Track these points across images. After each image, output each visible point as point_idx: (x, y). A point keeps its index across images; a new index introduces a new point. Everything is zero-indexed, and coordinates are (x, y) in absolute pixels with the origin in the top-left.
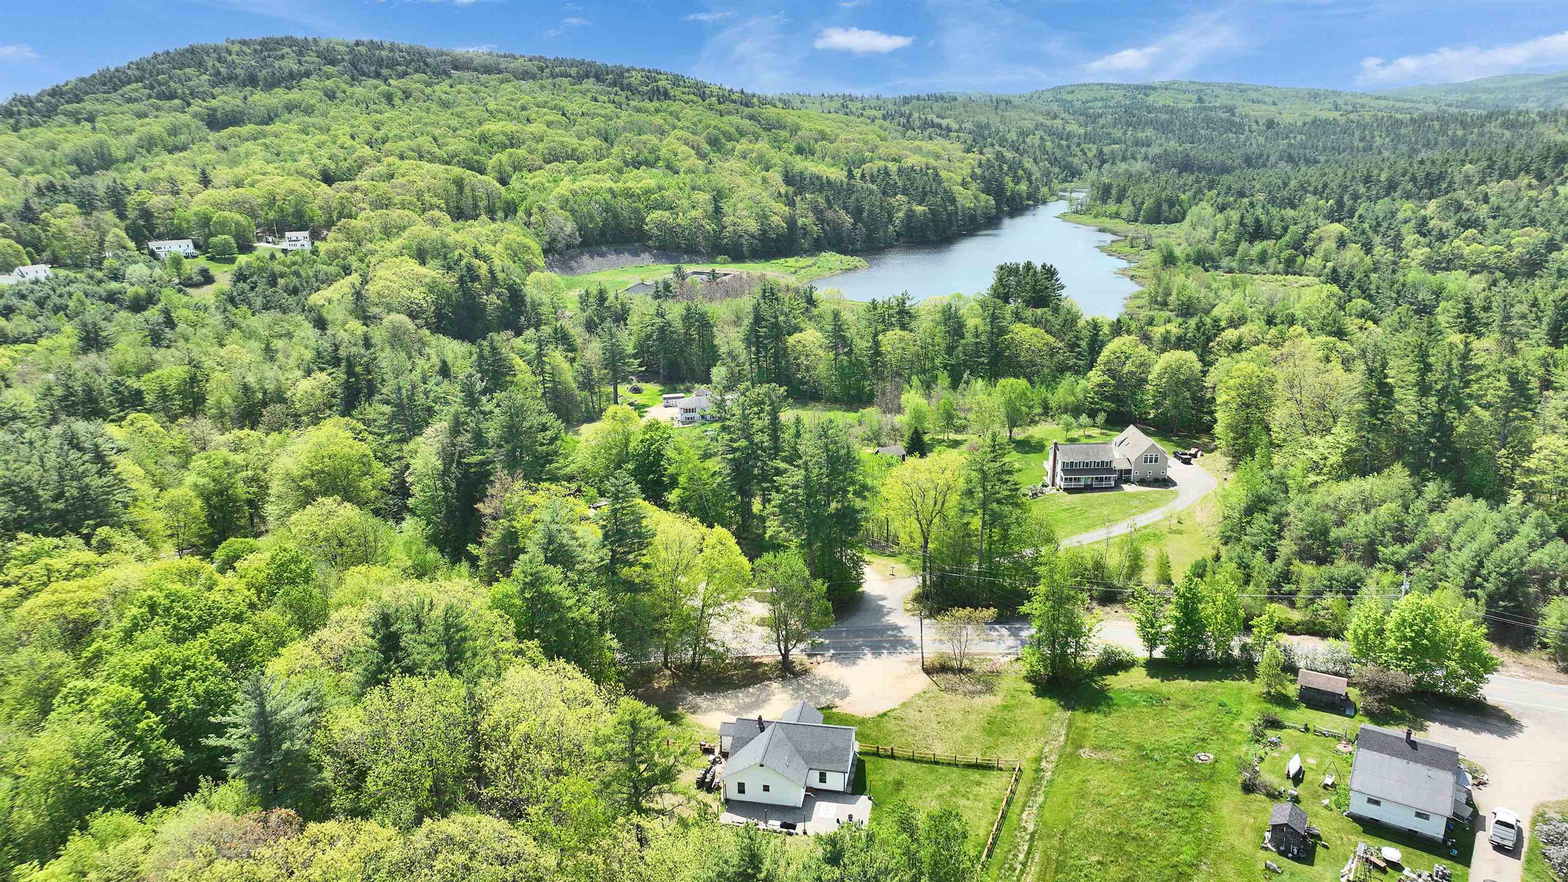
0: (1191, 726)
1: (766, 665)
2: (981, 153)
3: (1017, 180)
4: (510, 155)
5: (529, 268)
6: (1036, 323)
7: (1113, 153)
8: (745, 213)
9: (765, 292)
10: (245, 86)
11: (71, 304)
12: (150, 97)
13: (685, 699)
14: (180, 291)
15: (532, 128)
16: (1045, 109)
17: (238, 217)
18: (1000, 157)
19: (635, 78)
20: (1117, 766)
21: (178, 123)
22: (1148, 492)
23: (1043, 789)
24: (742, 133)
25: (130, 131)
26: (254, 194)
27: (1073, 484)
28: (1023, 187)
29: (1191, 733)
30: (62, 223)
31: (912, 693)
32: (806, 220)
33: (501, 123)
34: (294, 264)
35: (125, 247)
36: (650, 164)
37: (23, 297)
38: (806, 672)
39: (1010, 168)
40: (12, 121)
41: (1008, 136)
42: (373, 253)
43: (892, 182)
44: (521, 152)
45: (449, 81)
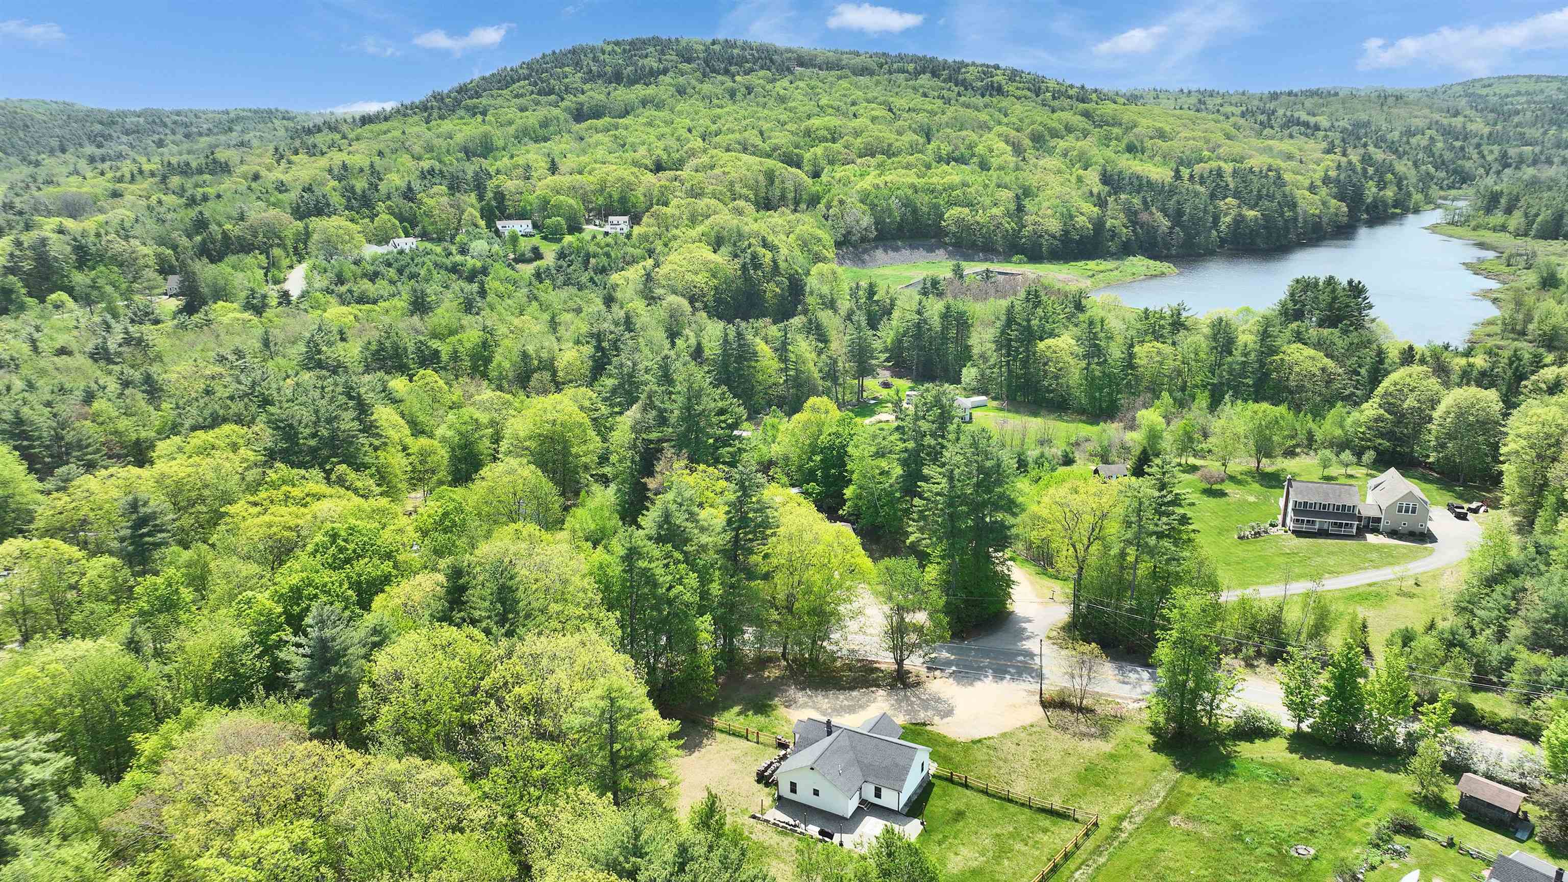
0: (1306, 813)
1: (882, 671)
2: (1344, 154)
3: (1382, 185)
4: (826, 149)
5: (818, 259)
6: (1319, 345)
7: (1521, 155)
8: (1049, 212)
9: (1029, 293)
10: (610, 82)
11: (423, 272)
12: (532, 92)
13: (786, 691)
14: (509, 265)
15: (856, 123)
16: (1444, 105)
17: (571, 201)
18: (1367, 160)
19: (971, 74)
20: (1201, 841)
21: (549, 116)
22: (1396, 546)
23: (1111, 849)
24: (1069, 129)
25: (510, 123)
26: (589, 181)
27: (1304, 528)
28: (1390, 193)
29: (1302, 821)
30: (431, 202)
31: (1019, 724)
32: (1116, 220)
33: (828, 118)
34: (608, 245)
35: (476, 226)
36: (961, 160)
37: (389, 265)
38: (918, 684)
39: (1377, 170)
40: (426, 114)
41: (1389, 136)
42: (675, 238)
43: (1223, 184)
44: (838, 146)
45: (790, 77)
